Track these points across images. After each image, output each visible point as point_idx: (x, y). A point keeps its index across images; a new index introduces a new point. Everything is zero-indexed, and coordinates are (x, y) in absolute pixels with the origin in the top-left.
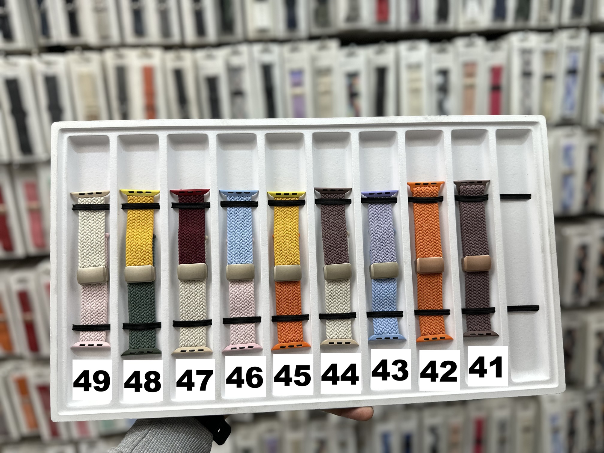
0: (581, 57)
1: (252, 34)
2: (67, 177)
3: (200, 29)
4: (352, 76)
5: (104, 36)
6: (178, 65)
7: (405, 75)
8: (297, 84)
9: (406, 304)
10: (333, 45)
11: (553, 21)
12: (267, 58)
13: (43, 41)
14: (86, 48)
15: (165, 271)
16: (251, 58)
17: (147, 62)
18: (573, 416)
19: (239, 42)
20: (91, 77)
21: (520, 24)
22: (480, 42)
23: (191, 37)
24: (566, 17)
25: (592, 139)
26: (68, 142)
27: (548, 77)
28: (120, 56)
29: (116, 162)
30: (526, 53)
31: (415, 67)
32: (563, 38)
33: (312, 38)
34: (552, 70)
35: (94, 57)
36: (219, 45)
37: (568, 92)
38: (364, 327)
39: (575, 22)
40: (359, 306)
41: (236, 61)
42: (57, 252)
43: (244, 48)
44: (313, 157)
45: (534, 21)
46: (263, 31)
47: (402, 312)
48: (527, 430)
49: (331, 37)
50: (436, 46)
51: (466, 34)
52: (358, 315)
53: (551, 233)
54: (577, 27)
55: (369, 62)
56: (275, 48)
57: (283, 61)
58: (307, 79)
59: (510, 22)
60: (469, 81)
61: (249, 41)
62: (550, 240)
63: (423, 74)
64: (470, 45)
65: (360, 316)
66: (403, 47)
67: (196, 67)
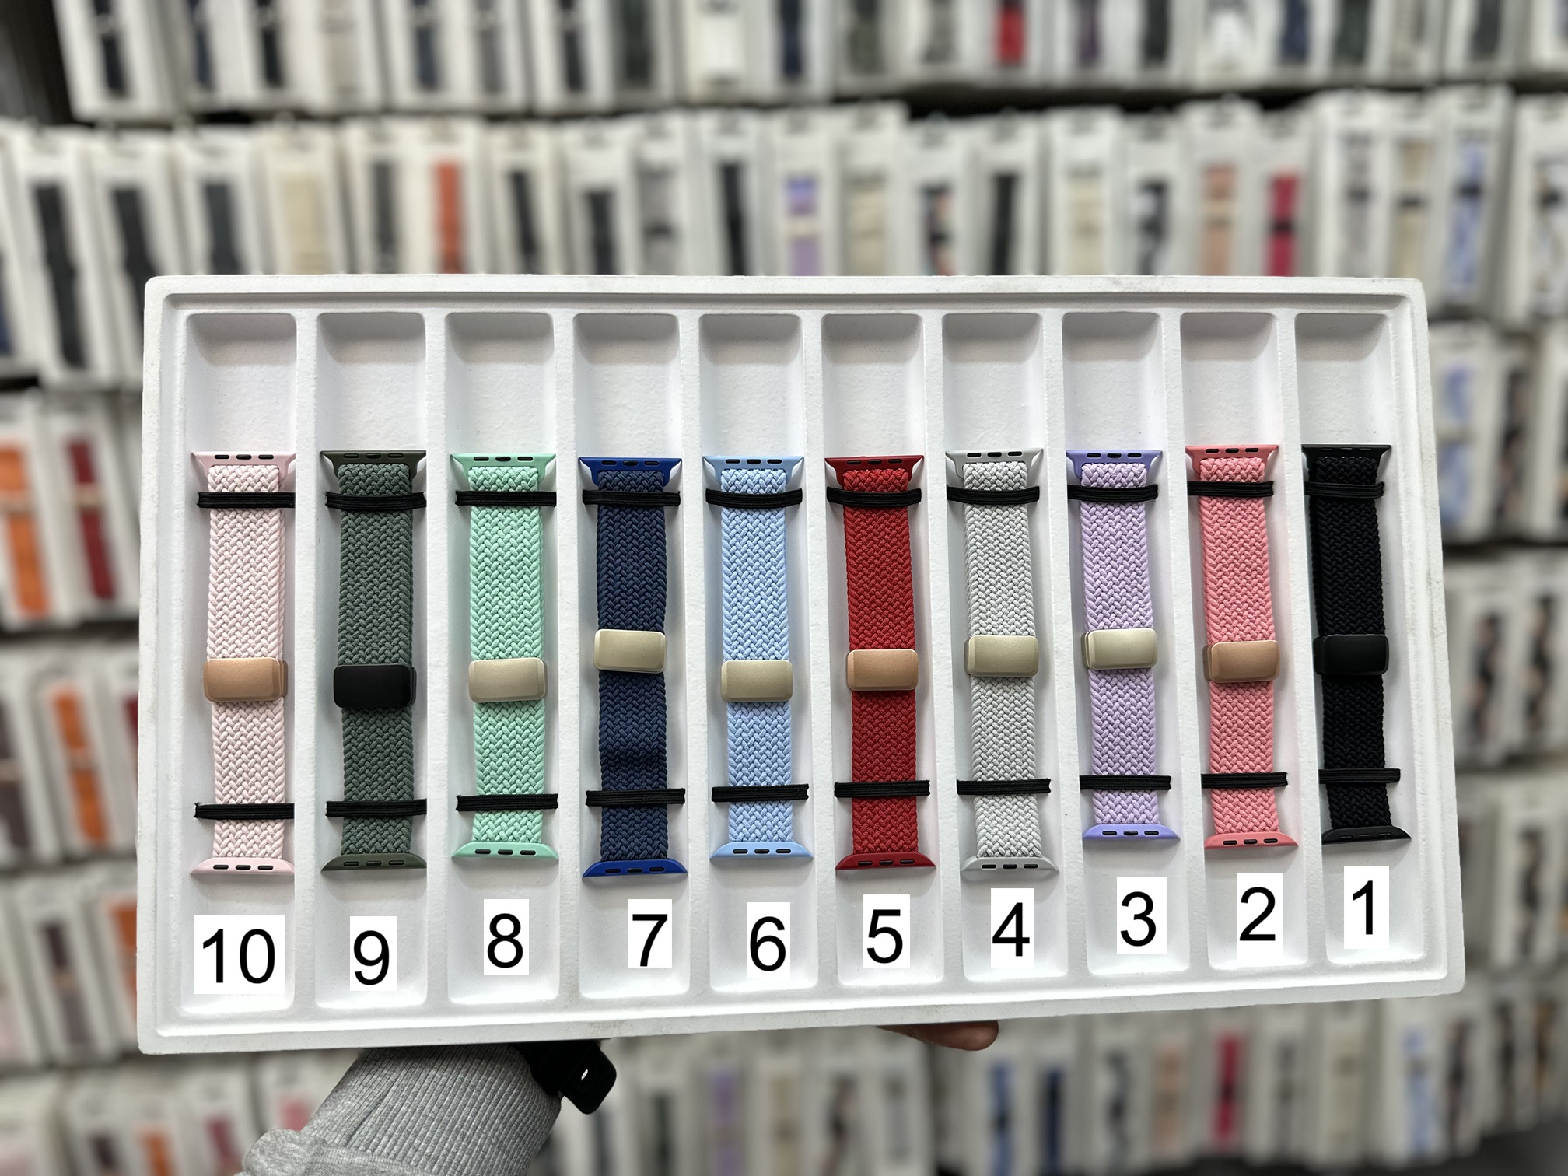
0: (1490, 155)
1: (696, 86)
2: (184, 422)
3: (573, 72)
4: (935, 194)
5: (345, 87)
6: (518, 159)
7: (1063, 194)
8: (803, 208)
10: (891, 117)
11: (1424, 65)
12: (731, 148)
13: (196, 98)
14: (302, 116)
15: (438, 666)
16: (694, 145)
17: (444, 152)
18: (1460, 1035)
19: (665, 108)
20: (311, 188)
21: (1345, 72)
22: (1245, 117)
23: (550, 91)
24: (1457, 56)
25: (1514, 356)
26: (188, 329)
27: (1409, 203)
28: (382, 138)
29: (313, 383)
30: (1357, 142)
31: (1086, 173)
32: (1449, 108)
33: (840, 100)
34: (1421, 186)
36: (616, 113)
37: (1460, 238)
38: (950, 817)
39: (1481, 68)
41: (658, 153)
42: (157, 613)
43: (676, 123)
44: (823, 378)
45: (1378, 64)
46: (722, 82)
47: (1048, 781)
48: (1346, 1066)
49: (885, 97)
50: (1138, 124)
51: (1212, 96)
52: (935, 788)
54: (1481, 83)
55: (974, 159)
56: (751, 125)
57: (768, 153)
58: (827, 198)
59: (1318, 66)
60: (1217, 209)
61: (687, 105)
63: (1105, 192)
64: (1221, 123)
65: (940, 791)
66: (1059, 125)
67: (563, 167)
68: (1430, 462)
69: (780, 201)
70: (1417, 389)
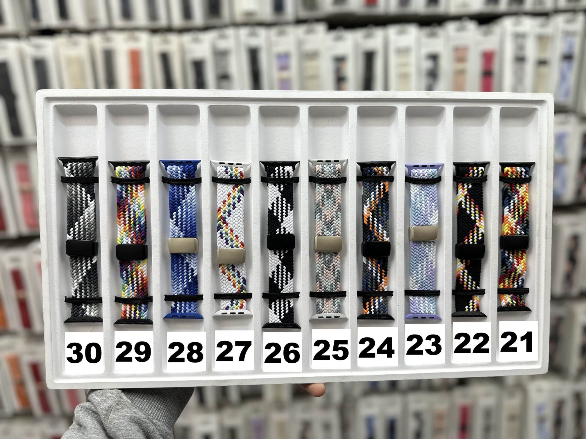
0: (577, 42)
1: (239, 18)
3: (187, 12)
5: (92, 20)
6: (164, 48)
7: (393, 60)
8: (284, 68)
9: (397, 284)
10: (321, 28)
11: (549, 4)
12: (254, 42)
13: (33, 25)
14: (74, 31)
16: (238, 41)
17: (133, 45)
19: (226, 26)
20: (79, 61)
21: (515, 8)
22: (471, 26)
23: (177, 20)
26: (54, 111)
27: (542, 63)
28: (108, 40)
30: (519, 37)
31: (403, 51)
32: (559, 21)
33: (299, 22)
34: (546, 55)
35: (82, 40)
36: (206, 29)
37: (563, 78)
39: (572, 5)
40: (350, 286)
41: (222, 45)
43: (230, 32)
45: (528, 5)
46: (249, 14)
47: (392, 292)
49: (318, 20)
50: (426, 30)
51: (458, 18)
52: (349, 294)
53: (548, 218)
54: (574, 11)
55: (356, 46)
56: (262, 32)
57: (270, 44)
58: (294, 62)
59: (503, 5)
60: (460, 66)
61: (236, 25)
62: (547, 224)
63: (412, 59)
64: (461, 29)
65: (350, 296)
66: (392, 31)
67: (183, 51)
68: (550, 169)
69: (275, 64)
70: (548, 140)
